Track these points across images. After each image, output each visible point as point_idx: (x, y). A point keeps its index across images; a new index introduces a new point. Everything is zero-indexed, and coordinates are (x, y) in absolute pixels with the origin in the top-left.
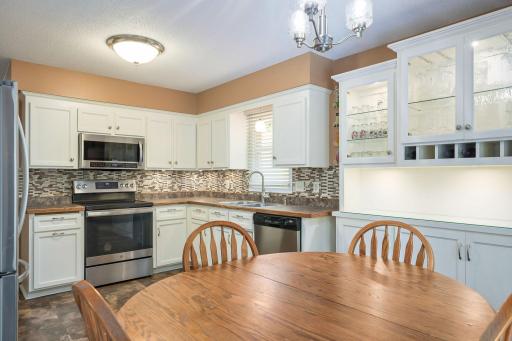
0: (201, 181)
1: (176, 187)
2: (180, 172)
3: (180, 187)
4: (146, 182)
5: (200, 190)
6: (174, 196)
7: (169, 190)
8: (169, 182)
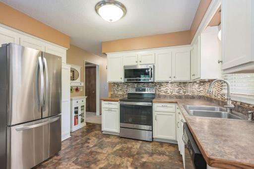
0: (202, 89)
1: (181, 92)
2: (185, 83)
3: (185, 92)
4: (162, 89)
5: (201, 94)
6: (180, 97)
7: (177, 94)
8: (177, 89)
